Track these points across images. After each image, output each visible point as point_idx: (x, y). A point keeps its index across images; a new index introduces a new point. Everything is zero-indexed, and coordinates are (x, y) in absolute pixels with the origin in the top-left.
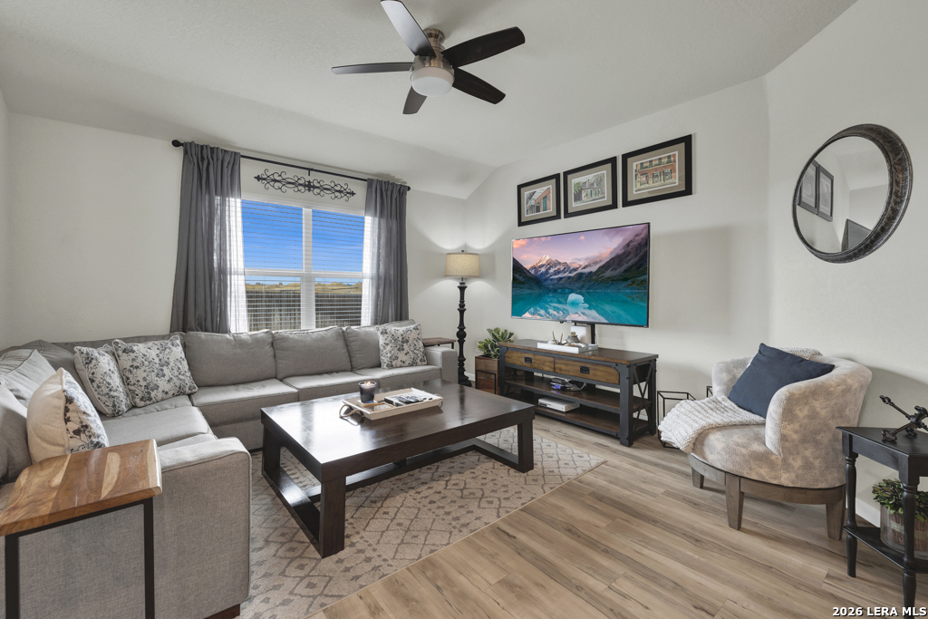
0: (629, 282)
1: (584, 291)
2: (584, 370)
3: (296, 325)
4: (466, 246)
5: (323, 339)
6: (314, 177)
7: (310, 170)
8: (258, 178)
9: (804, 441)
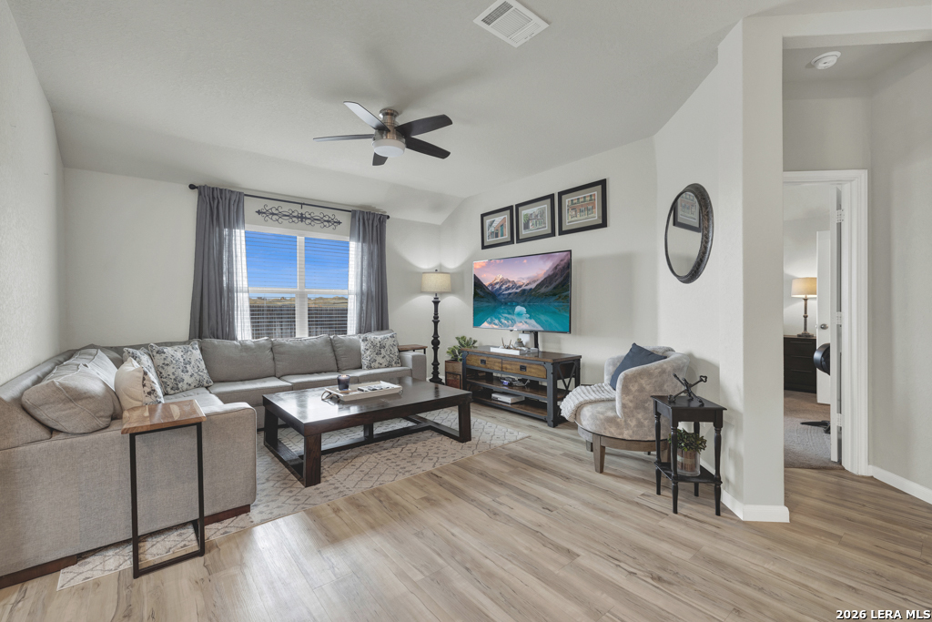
0: (557, 297)
1: (526, 304)
2: (523, 368)
3: (293, 334)
4: (441, 266)
5: (313, 345)
6: (305, 210)
7: (302, 204)
8: (259, 212)
9: (637, 407)
